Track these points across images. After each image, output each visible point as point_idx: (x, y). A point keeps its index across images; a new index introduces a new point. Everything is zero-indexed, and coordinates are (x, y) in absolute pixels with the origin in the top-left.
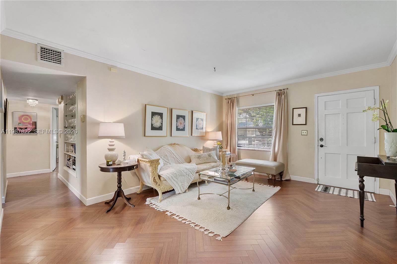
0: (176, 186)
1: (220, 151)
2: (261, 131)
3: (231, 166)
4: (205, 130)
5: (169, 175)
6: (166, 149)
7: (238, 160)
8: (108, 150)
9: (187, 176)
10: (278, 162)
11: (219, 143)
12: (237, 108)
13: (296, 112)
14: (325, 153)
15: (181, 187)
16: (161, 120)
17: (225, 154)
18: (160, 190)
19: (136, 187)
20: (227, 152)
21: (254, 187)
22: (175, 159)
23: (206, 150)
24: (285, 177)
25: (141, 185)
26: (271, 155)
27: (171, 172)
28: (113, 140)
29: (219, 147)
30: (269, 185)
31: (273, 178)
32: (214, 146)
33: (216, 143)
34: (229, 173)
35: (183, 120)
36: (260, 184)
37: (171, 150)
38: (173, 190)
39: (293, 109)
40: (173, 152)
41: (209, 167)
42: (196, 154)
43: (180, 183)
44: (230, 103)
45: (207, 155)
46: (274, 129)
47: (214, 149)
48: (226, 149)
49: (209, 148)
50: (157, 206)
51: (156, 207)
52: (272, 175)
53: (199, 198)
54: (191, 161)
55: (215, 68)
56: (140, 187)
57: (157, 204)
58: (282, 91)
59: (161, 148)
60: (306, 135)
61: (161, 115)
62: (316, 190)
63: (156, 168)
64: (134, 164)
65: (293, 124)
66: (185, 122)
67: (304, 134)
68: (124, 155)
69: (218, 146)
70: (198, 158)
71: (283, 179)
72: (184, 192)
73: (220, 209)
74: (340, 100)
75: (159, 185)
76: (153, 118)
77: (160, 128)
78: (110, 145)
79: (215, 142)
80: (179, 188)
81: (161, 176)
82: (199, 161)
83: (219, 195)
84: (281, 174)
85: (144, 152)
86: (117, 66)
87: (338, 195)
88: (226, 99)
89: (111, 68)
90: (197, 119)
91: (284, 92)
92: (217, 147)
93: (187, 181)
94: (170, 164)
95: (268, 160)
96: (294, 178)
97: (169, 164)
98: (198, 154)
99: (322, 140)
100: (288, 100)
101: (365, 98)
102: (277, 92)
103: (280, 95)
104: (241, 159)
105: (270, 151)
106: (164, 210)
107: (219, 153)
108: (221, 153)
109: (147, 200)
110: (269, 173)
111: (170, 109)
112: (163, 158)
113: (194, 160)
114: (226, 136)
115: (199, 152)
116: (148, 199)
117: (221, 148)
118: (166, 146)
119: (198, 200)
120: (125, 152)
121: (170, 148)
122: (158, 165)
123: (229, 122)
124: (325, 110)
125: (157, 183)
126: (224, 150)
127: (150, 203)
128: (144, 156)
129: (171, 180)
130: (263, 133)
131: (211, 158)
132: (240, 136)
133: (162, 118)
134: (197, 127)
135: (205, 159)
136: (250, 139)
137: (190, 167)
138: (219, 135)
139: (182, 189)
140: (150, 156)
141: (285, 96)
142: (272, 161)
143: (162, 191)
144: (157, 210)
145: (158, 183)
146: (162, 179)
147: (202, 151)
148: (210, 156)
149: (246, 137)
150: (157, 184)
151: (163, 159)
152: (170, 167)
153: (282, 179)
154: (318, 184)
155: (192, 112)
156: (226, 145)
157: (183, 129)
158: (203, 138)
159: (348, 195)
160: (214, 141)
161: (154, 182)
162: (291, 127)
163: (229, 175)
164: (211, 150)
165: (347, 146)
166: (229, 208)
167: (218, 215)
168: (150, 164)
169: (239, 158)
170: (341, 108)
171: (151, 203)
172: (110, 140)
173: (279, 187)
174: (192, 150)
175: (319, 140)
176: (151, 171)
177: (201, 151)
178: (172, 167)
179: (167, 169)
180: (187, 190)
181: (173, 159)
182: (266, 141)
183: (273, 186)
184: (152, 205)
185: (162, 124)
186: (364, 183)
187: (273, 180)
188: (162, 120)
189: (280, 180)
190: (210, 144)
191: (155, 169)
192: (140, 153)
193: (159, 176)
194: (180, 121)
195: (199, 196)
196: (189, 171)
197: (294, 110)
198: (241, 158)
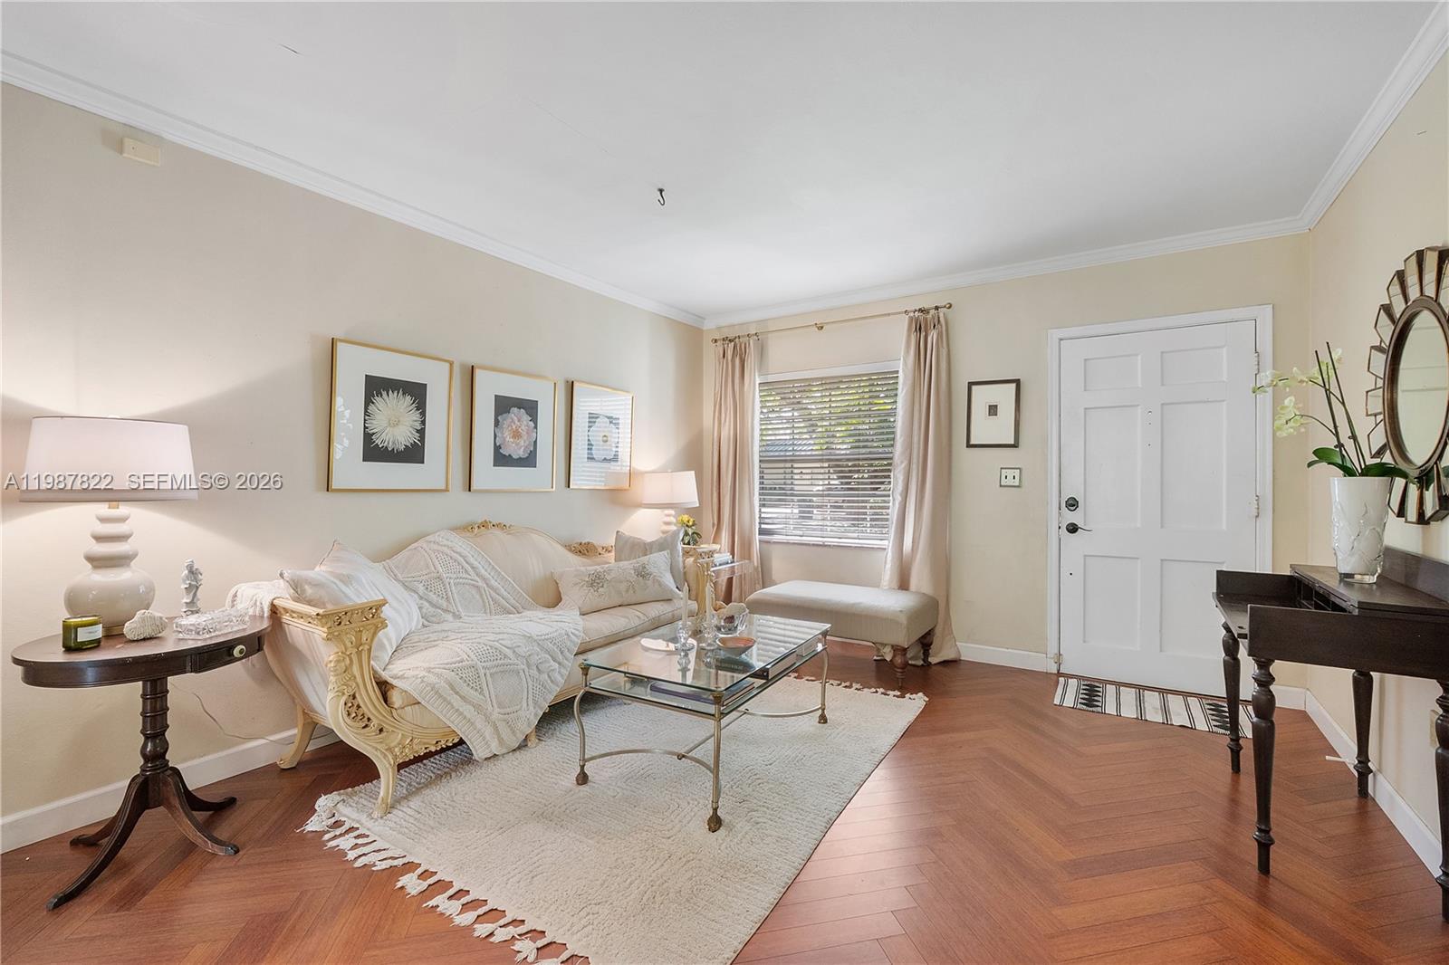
0: (472, 724)
1: (686, 553)
2: (842, 472)
3: (731, 619)
4: (629, 464)
5: (438, 675)
6: (440, 548)
7: (764, 588)
8: (90, 566)
9: (534, 672)
10: (917, 593)
11: (686, 518)
12: (757, 376)
13: (982, 396)
14: (1085, 556)
15: (501, 726)
16: (416, 416)
17: (707, 564)
18: (385, 756)
19: (272, 738)
20: (715, 555)
21: (823, 704)
22: (481, 595)
23: (630, 548)
24: (938, 653)
25: (300, 726)
26: (889, 566)
27: (449, 661)
28: (123, 510)
29: (686, 534)
30: (882, 690)
31: (899, 660)
32: (663, 532)
33: (674, 520)
34: (722, 655)
35: (526, 418)
36: (848, 684)
37: (465, 553)
38: (462, 742)
39: (971, 384)
40: (476, 564)
41: (637, 622)
42: (582, 568)
43: (497, 710)
44: (730, 358)
45: (633, 572)
46: (899, 462)
47: (664, 544)
48: (713, 543)
49: (643, 538)
50: (360, 841)
51: (356, 846)
52: (893, 646)
53: (583, 779)
54: (560, 600)
55: (661, 191)
56: (295, 735)
57: (367, 825)
58: (929, 316)
59: (416, 545)
60: (1018, 487)
61: (416, 392)
62: (1057, 701)
63: (362, 649)
64: (244, 630)
65: (969, 446)
66: (536, 427)
67: (1010, 482)
68: (193, 589)
69: (679, 531)
70: (592, 585)
71: (933, 660)
72: (519, 748)
73: (675, 830)
74: (1137, 355)
75: (381, 730)
76: (372, 407)
77: (413, 454)
78: (99, 539)
79: (669, 515)
80: (488, 731)
81: (394, 682)
82: (593, 599)
83: (672, 753)
84: (925, 641)
85: (317, 569)
86: (164, 135)
87: (1137, 718)
88: (716, 341)
89: (122, 142)
90: (593, 418)
91: (939, 318)
92: (675, 534)
93: (531, 696)
94: (457, 616)
95: (873, 583)
96: (971, 651)
97: (450, 617)
98: (592, 569)
99: (1072, 504)
100: (951, 348)
101: (1225, 349)
102: (911, 318)
103: (923, 329)
104: (776, 584)
105: (885, 549)
106: (395, 863)
107: (684, 562)
108: (692, 559)
109: (316, 807)
110: (885, 642)
111: (463, 366)
112: (421, 589)
113: (574, 597)
114: (715, 489)
115: (599, 559)
116: (324, 803)
117: (693, 538)
118: (442, 533)
119: (578, 784)
120: (193, 572)
121: (460, 544)
122: (375, 634)
123: (727, 432)
124: (1085, 390)
125: (369, 719)
126: (705, 547)
127: (333, 820)
128: (306, 587)
129: (445, 700)
130: (850, 477)
131: (650, 583)
132: (771, 489)
133: (421, 406)
134: (593, 452)
135: (623, 587)
136: (804, 501)
137: (549, 630)
138: (686, 488)
139: (505, 732)
140: (343, 588)
141: (940, 335)
142: (891, 589)
143: (395, 757)
144: (359, 864)
145: (375, 722)
146: (396, 698)
147: (613, 553)
148: (642, 573)
149: (792, 495)
150: (366, 726)
151: (421, 598)
152: (450, 633)
153: (930, 660)
154: (1059, 674)
155: (571, 387)
156: (713, 524)
157: (529, 461)
158: (617, 497)
159: (1171, 720)
160: (667, 512)
161: (348, 721)
162: (965, 457)
163: (722, 661)
164: (651, 548)
165: (1162, 527)
166: (715, 823)
167: (666, 866)
168: (325, 630)
169: (765, 578)
170: (1140, 386)
171: (337, 824)
172: (103, 509)
173: (920, 694)
174: (570, 550)
175: (1063, 505)
176: (332, 664)
177: (607, 555)
178: (460, 635)
179: (430, 644)
180: (533, 739)
181: (474, 591)
182: (868, 511)
183: (899, 693)
184: (338, 832)
185: (422, 432)
186: (1272, 688)
187: (896, 667)
188: (423, 414)
189: (921, 662)
190: (646, 524)
191: (359, 653)
192: (286, 575)
193: (384, 687)
194: (513, 421)
195: (582, 767)
196: (542, 648)
197: (974, 387)
198: (774, 577)
